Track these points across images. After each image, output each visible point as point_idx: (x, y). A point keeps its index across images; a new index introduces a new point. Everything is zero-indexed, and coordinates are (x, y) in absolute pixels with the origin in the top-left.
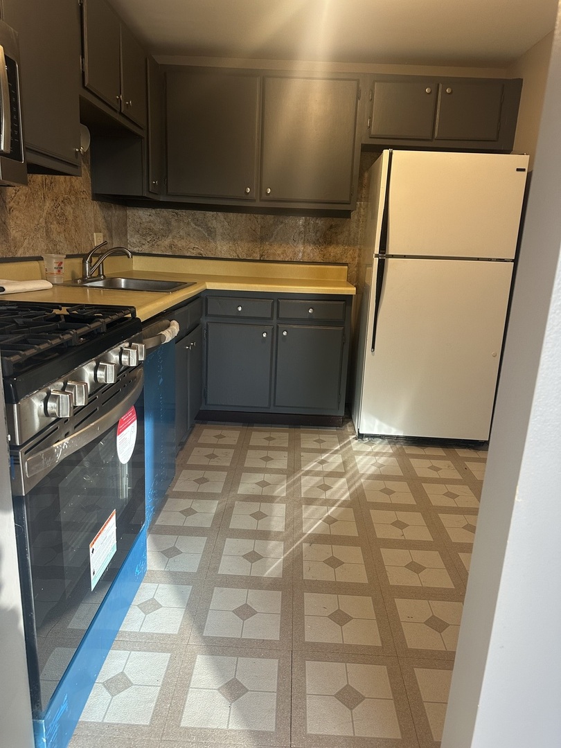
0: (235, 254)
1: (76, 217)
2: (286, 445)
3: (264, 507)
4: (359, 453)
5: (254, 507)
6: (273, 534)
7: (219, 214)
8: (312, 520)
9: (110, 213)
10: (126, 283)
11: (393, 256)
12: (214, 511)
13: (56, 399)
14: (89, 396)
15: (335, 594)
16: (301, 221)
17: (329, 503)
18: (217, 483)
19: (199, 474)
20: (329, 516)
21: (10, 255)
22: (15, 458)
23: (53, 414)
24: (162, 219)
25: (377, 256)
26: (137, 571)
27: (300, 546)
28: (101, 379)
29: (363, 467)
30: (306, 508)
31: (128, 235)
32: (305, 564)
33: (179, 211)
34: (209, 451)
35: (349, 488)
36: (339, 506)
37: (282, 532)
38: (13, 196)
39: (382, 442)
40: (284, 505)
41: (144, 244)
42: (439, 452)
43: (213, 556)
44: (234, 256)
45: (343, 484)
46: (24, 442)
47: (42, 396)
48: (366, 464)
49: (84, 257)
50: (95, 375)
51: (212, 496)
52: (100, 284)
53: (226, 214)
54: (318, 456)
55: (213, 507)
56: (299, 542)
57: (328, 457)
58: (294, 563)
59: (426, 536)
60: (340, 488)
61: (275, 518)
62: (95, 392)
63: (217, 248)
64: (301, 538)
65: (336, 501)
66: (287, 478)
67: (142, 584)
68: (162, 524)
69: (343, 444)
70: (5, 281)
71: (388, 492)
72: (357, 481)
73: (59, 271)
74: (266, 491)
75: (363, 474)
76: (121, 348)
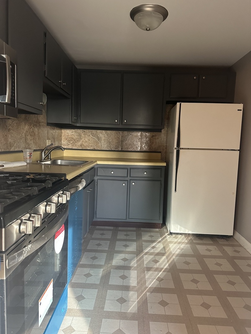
0: (110, 148)
1: (39, 133)
2: (135, 238)
3: (126, 272)
4: (171, 242)
5: (121, 272)
6: (131, 287)
7: (103, 131)
8: (151, 280)
9: (54, 131)
10: (61, 162)
11: (183, 149)
12: (101, 275)
13: (25, 224)
14: (42, 220)
15: (166, 322)
16: (139, 134)
17: (158, 270)
18: (102, 259)
19: (93, 254)
20: (159, 277)
21: (8, 150)
22: (1, 258)
23: (23, 232)
24: (77, 134)
25: (176, 149)
26: (62, 310)
27: (145, 294)
28: (48, 211)
29: (174, 250)
30: (147, 273)
31: (62, 140)
32: (149, 305)
33: (85, 130)
34: (98, 242)
35: (168, 262)
36: (164, 272)
37: (136, 286)
38: (11, 123)
39: (181, 236)
40: (136, 271)
41: (69, 145)
42: (209, 241)
43: (101, 300)
44: (109, 149)
45: (165, 260)
46: (7, 249)
47: (18, 222)
48: (175, 248)
49: (42, 150)
50: (46, 209)
51: (99, 267)
52: (49, 162)
53: (106, 131)
54: (151, 244)
55: (101, 272)
56: (145, 292)
57: (156, 245)
58: (143, 304)
59: (209, 288)
60: (163, 261)
61: (132, 279)
62: (45, 218)
63: (102, 146)
64: (146, 289)
65: (162, 268)
66: (137, 256)
67: (65, 317)
68: (75, 282)
69: (163, 237)
70: (4, 162)
71: (187, 263)
72: (171, 257)
73: (30, 157)
74: (126, 263)
75: (174, 254)
76: (59, 194)
